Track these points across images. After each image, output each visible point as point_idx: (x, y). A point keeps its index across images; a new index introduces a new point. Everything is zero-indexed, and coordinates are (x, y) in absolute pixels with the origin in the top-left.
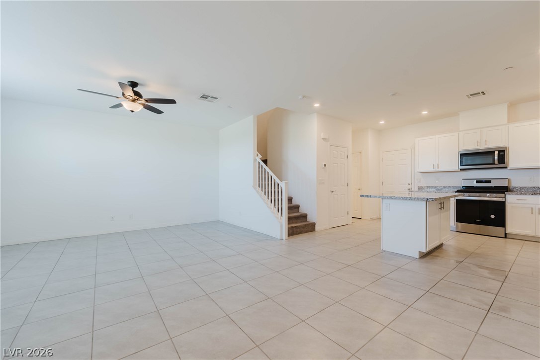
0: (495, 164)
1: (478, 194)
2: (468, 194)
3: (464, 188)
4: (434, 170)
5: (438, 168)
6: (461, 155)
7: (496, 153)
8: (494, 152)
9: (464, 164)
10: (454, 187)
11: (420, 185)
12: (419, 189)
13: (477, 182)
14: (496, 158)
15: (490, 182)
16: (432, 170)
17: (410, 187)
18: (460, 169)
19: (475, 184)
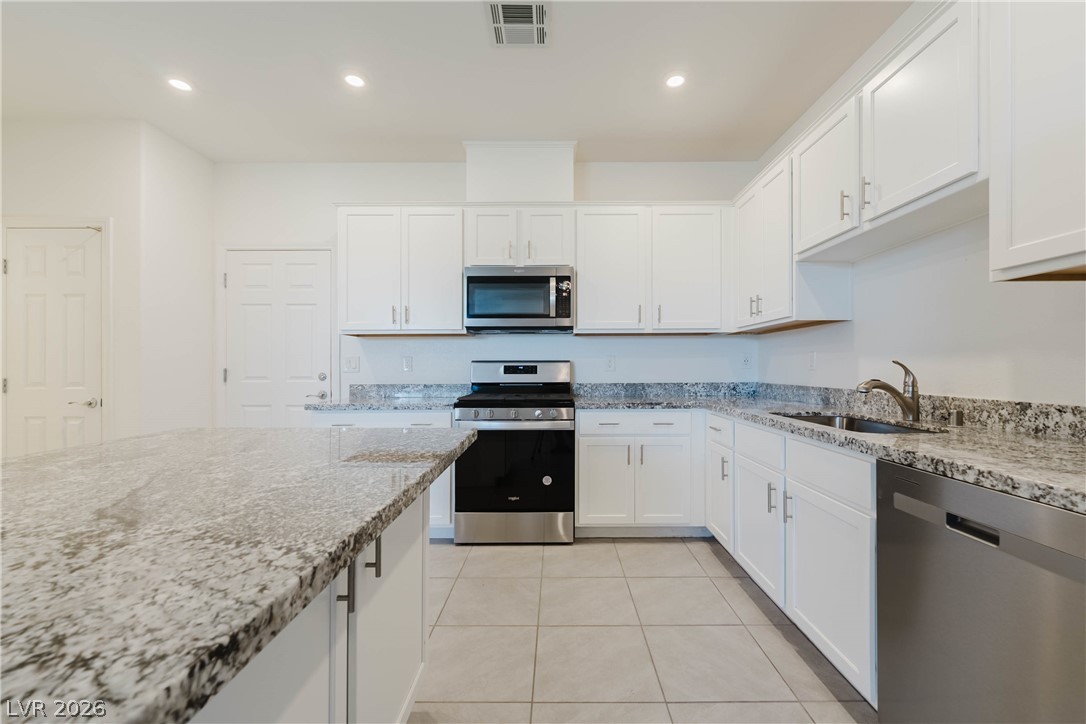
0: (548, 316)
1: (512, 412)
2: (487, 411)
3: (476, 388)
4: (395, 329)
5: (407, 321)
6: (471, 280)
7: (553, 283)
8: (546, 280)
9: (477, 311)
10: (452, 388)
11: (358, 380)
12: (352, 394)
13: (508, 370)
14: (553, 298)
15: (532, 370)
16: (388, 327)
17: (325, 386)
18: (468, 328)
19: (499, 376)
